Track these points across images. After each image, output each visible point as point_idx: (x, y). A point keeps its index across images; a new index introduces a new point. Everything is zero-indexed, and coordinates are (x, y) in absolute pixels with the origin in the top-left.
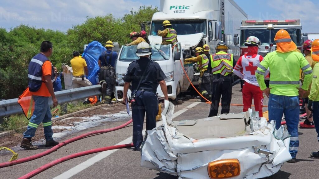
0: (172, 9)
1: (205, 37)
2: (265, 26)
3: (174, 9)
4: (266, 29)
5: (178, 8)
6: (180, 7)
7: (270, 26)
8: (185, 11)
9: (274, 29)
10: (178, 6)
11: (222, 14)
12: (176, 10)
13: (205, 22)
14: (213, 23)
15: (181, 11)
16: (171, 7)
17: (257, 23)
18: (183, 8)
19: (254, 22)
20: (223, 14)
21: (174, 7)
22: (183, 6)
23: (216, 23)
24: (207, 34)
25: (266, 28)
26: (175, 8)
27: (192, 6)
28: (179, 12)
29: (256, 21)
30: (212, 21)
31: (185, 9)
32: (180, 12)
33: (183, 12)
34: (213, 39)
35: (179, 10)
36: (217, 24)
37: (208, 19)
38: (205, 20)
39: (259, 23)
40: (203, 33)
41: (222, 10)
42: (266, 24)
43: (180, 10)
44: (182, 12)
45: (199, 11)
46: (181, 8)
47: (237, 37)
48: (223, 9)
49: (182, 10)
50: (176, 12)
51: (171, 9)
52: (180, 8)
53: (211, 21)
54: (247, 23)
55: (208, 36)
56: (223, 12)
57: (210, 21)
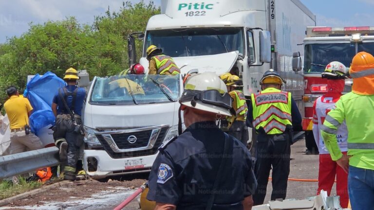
0: (182, 8)
1: (241, 59)
2: (346, 37)
3: (185, 10)
4: (349, 42)
5: (193, 7)
6: (196, 5)
7: (356, 37)
8: (205, 12)
9: (363, 42)
10: (194, 3)
11: (271, 17)
12: (189, 11)
13: (241, 31)
14: (256, 32)
15: (199, 12)
16: (180, 5)
17: (333, 33)
18: (202, 7)
19: (328, 30)
20: (273, 16)
21: (186, 5)
22: (201, 4)
23: (260, 34)
24: (244, 54)
25: (349, 40)
26: (187, 7)
27: (218, 3)
28: (195, 14)
29: (331, 28)
30: (253, 30)
31: (205, 9)
32: (196, 15)
33: (202, 15)
34: (255, 62)
35: (195, 11)
36: (263, 36)
37: (246, 26)
38: (242, 28)
39: (335, 32)
40: (238, 52)
41: (271, 10)
42: (350, 33)
43: (197, 10)
44: (200, 14)
45: (230, 13)
46: (198, 7)
47: (299, 57)
48: (273, 8)
49: (200, 10)
50: (189, 15)
51: (180, 9)
52: (196, 8)
53: (251, 29)
54: (315, 32)
55: (246, 57)
56: (273, 13)
57: (250, 30)
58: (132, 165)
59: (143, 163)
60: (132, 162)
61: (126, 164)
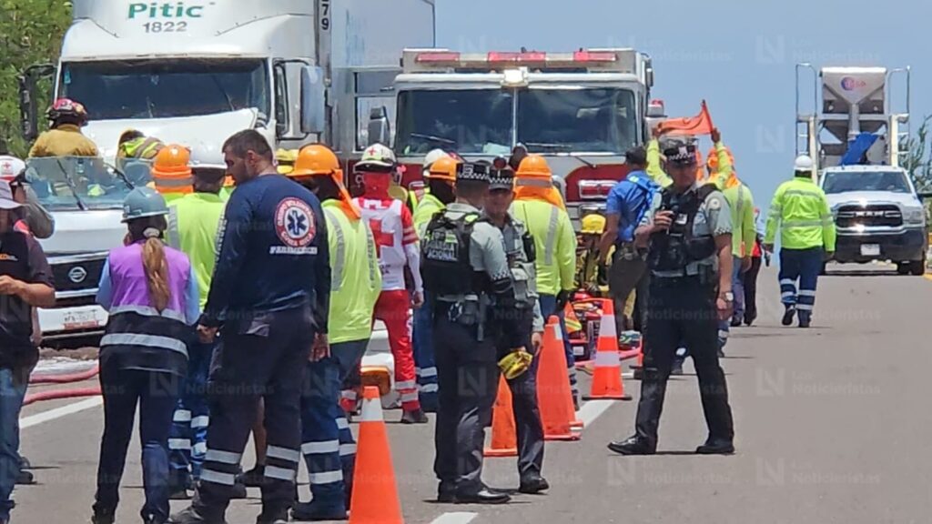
0: (136, 14)
1: (262, 125)
2: (492, 76)
3: (142, 17)
4: (499, 87)
5: (159, 12)
6: (166, 8)
7: (514, 77)
8: (185, 24)
9: (530, 87)
10: (160, 4)
11: (321, 24)
12: (152, 21)
13: (262, 66)
14: (293, 72)
15: (172, 24)
16: (132, 7)
17: (463, 65)
18: (179, 13)
19: (450, 58)
20: (326, 24)
21: (144, 7)
22: (176, 6)
23: (303, 71)
24: (268, 114)
25: (498, 83)
26: (148, 11)
28: (164, 27)
29: (458, 54)
30: (287, 64)
31: (185, 17)
32: (167, 30)
33: (179, 30)
34: (288, 130)
35: (164, 20)
36: (308, 77)
37: (271, 58)
38: (265, 61)
39: (468, 62)
40: (255, 110)
41: (322, 9)
42: (497, 67)
43: (168, 19)
44: (176, 27)
45: (238, 26)
46: (170, 12)
47: (384, 120)
48: (326, 6)
49: (176, 20)
50: (153, 30)
51: (131, 16)
52: (165, 14)
53: (284, 62)
54: (422, 61)
55: (273, 121)
56: (327, 16)
57: (280, 63)
58: (77, 321)
59: (98, 318)
60: (76, 316)
61: (66, 319)
